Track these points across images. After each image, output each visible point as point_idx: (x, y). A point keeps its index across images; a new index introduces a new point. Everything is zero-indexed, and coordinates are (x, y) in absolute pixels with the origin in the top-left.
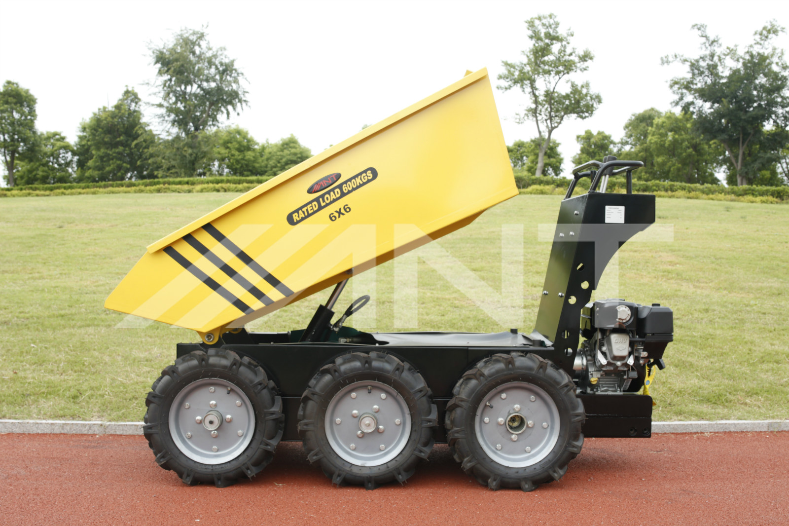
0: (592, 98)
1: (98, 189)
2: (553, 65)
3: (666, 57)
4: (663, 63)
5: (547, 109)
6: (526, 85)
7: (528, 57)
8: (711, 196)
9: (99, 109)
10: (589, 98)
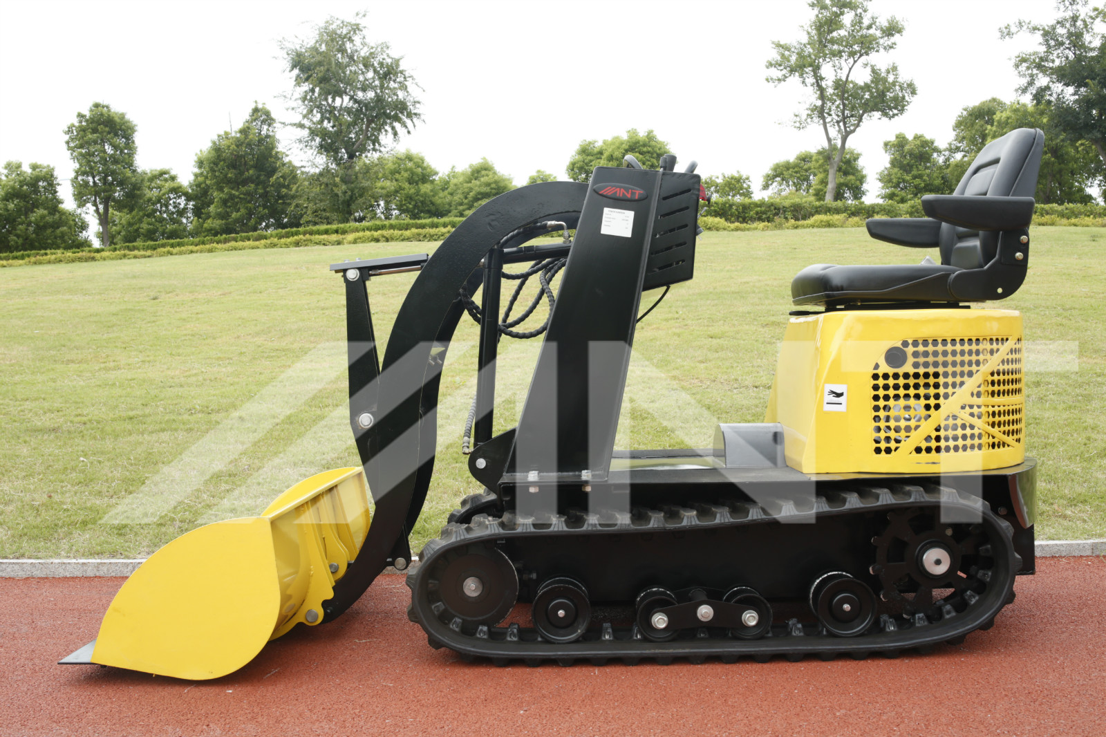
0: (902, 89)
1: (215, 245)
2: (844, 43)
3: (1006, 28)
4: (1003, 37)
5: (838, 107)
6: (807, 73)
7: (808, 33)
8: (1073, 220)
9: (219, 136)
10: (897, 88)
